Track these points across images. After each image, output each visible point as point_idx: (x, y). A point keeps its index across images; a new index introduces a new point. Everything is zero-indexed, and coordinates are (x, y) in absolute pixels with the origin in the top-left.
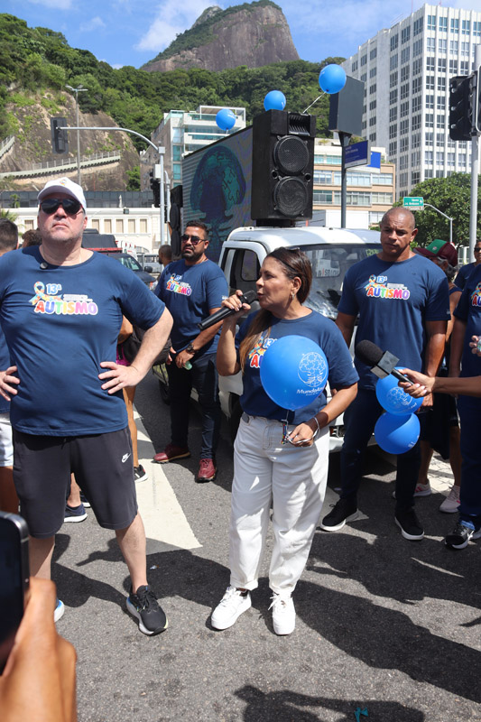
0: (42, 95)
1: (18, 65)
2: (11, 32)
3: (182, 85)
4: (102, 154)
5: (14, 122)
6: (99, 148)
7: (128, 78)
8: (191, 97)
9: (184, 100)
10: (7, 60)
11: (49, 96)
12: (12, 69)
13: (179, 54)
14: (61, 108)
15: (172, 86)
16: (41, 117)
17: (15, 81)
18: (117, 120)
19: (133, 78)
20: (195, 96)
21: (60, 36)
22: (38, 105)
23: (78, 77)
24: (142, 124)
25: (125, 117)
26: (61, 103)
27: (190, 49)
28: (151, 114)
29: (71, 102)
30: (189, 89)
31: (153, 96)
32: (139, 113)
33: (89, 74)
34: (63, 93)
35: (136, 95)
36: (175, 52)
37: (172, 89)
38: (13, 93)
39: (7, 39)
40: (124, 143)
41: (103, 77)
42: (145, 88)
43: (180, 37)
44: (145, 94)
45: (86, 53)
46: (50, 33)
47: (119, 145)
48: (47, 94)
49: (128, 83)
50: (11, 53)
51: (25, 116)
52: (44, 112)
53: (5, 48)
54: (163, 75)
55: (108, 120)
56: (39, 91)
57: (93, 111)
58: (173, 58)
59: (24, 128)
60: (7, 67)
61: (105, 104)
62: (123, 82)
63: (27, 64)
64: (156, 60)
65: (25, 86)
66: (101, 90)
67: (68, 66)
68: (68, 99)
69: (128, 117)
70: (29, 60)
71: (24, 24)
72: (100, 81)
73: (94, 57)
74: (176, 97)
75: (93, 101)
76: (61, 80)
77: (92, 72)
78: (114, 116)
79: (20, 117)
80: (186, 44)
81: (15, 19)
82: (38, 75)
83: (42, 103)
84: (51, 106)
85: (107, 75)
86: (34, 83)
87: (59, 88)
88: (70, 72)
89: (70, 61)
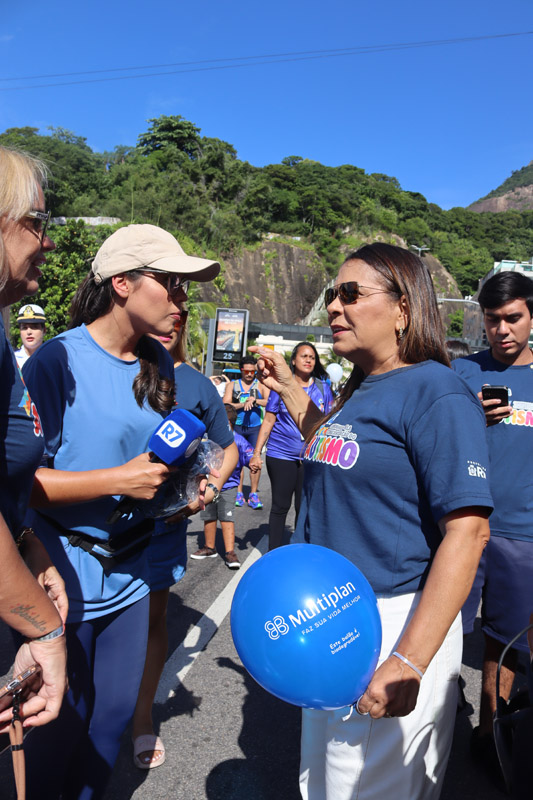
1: (355, 210)
2: (351, 181)
3: (514, 227)
7: (457, 219)
8: (524, 240)
9: (515, 242)
10: (345, 206)
12: (348, 214)
13: (513, 191)
15: (504, 227)
17: (350, 225)
18: (444, 262)
19: (462, 219)
20: (528, 238)
21: (394, 180)
23: (409, 220)
24: (468, 267)
25: (452, 260)
27: (525, 186)
28: (479, 257)
30: (521, 231)
31: (482, 237)
32: (466, 257)
33: (418, 218)
34: (394, 236)
35: (465, 237)
36: (509, 189)
37: (502, 231)
38: (347, 236)
39: (347, 188)
40: (449, 286)
41: (432, 221)
42: (473, 229)
43: (516, 174)
44: (473, 235)
45: (416, 196)
46: (384, 178)
47: (443, 288)
49: (457, 224)
50: (350, 200)
53: (346, 196)
54: (495, 215)
55: (434, 262)
56: (375, 233)
58: (506, 196)
60: (344, 213)
61: (433, 247)
62: (452, 223)
63: (361, 210)
64: (488, 197)
65: (359, 229)
66: (430, 233)
67: (399, 209)
68: (398, 241)
69: (456, 260)
70: (364, 205)
71: (362, 172)
72: (429, 224)
73: (424, 200)
74: (507, 239)
76: (392, 224)
77: (421, 216)
78: (441, 259)
80: (522, 181)
81: (355, 169)
82: (371, 220)
85: (437, 219)
86: (367, 227)
87: (389, 231)
88: (402, 215)
89: (402, 205)
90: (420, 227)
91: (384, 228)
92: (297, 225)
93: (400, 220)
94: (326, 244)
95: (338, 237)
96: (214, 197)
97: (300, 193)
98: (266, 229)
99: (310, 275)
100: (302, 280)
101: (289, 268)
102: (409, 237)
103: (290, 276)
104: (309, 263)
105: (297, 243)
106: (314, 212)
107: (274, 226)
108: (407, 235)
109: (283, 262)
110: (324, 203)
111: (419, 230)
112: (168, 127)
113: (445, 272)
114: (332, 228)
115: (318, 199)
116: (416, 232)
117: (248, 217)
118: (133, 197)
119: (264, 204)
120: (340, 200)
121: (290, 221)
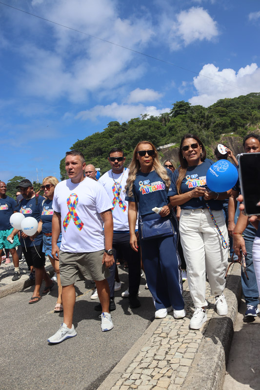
2: (245, 104)
12: (248, 119)
56: (257, 124)
70: (253, 113)
92: (231, 129)
94: (243, 132)
95: (246, 129)
96: (203, 128)
97: (230, 117)
98: (221, 133)
99: (240, 145)
100: (237, 148)
101: (232, 145)
103: (233, 148)
104: (239, 142)
105: (233, 135)
106: (236, 122)
107: (223, 132)
109: (229, 143)
110: (239, 118)
112: (181, 106)
114: (243, 126)
115: (236, 117)
117: (214, 131)
118: (179, 135)
119: (218, 125)
120: (244, 115)
121: (228, 128)
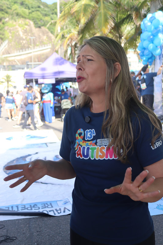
0: (18, 21)
4: (43, 46)
5: (8, 34)
6: (42, 43)
10: (5, 9)
11: (21, 22)
14: (26, 27)
16: (18, 31)
17: (8, 17)
18: (50, 30)
22: (17, 26)
23: (33, 13)
25: (53, 29)
26: (26, 25)
29: (30, 24)
34: (27, 20)
38: (7, 22)
40: (53, 40)
41: (44, 12)
47: (50, 41)
48: (21, 21)
50: (7, 6)
51: (12, 31)
52: (20, 29)
55: (46, 31)
57: (40, 27)
59: (11, 36)
60: (5, 12)
61: (45, 24)
63: (12, 10)
65: (12, 19)
66: (43, 18)
67: (29, 9)
68: (29, 23)
72: (42, 14)
75: (39, 23)
76: (26, 15)
78: (48, 29)
79: (10, 32)
83: (19, 26)
84: (22, 26)
85: (45, 11)
86: (16, 17)
87: (25, 18)
88: (30, 11)
89: (30, 6)
90: (39, 16)
91: (23, 17)
93: (30, 13)
102: (34, 20)
108: (33, 19)
111: (38, 17)
113: (50, 35)
116: (38, 18)
